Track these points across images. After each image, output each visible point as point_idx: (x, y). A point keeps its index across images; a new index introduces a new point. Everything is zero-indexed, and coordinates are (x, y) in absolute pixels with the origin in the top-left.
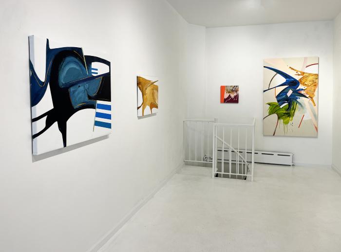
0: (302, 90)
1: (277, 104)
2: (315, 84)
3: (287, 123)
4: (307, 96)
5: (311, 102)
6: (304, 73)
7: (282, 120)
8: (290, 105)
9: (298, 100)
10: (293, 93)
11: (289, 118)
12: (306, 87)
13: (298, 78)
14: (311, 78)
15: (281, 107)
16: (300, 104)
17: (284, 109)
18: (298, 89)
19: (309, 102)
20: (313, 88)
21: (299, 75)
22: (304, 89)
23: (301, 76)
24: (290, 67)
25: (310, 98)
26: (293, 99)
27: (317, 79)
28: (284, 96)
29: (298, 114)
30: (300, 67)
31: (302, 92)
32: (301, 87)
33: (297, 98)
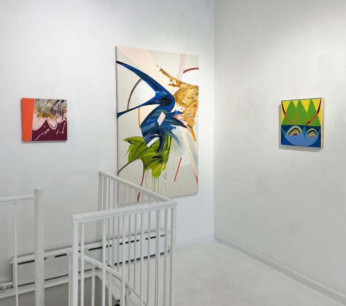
0: (179, 113)
1: (143, 140)
2: (194, 103)
3: (157, 175)
4: (186, 124)
5: (190, 134)
6: (181, 83)
7: (150, 170)
8: (161, 140)
9: (173, 131)
10: (166, 118)
11: (160, 165)
12: (184, 109)
13: (172, 91)
14: (190, 92)
15: (149, 145)
16: (176, 138)
17: (152, 149)
18: (173, 111)
19: (187, 135)
20: (193, 110)
21: (174, 85)
22: (181, 111)
23: (176, 89)
24: (161, 70)
25: (188, 128)
26: (167, 129)
27: (197, 94)
28: (153, 125)
29: (173, 156)
30: (174, 71)
31: (179, 117)
32: (177, 107)
33: (172, 128)
